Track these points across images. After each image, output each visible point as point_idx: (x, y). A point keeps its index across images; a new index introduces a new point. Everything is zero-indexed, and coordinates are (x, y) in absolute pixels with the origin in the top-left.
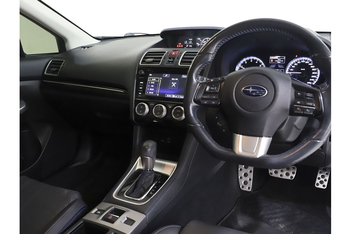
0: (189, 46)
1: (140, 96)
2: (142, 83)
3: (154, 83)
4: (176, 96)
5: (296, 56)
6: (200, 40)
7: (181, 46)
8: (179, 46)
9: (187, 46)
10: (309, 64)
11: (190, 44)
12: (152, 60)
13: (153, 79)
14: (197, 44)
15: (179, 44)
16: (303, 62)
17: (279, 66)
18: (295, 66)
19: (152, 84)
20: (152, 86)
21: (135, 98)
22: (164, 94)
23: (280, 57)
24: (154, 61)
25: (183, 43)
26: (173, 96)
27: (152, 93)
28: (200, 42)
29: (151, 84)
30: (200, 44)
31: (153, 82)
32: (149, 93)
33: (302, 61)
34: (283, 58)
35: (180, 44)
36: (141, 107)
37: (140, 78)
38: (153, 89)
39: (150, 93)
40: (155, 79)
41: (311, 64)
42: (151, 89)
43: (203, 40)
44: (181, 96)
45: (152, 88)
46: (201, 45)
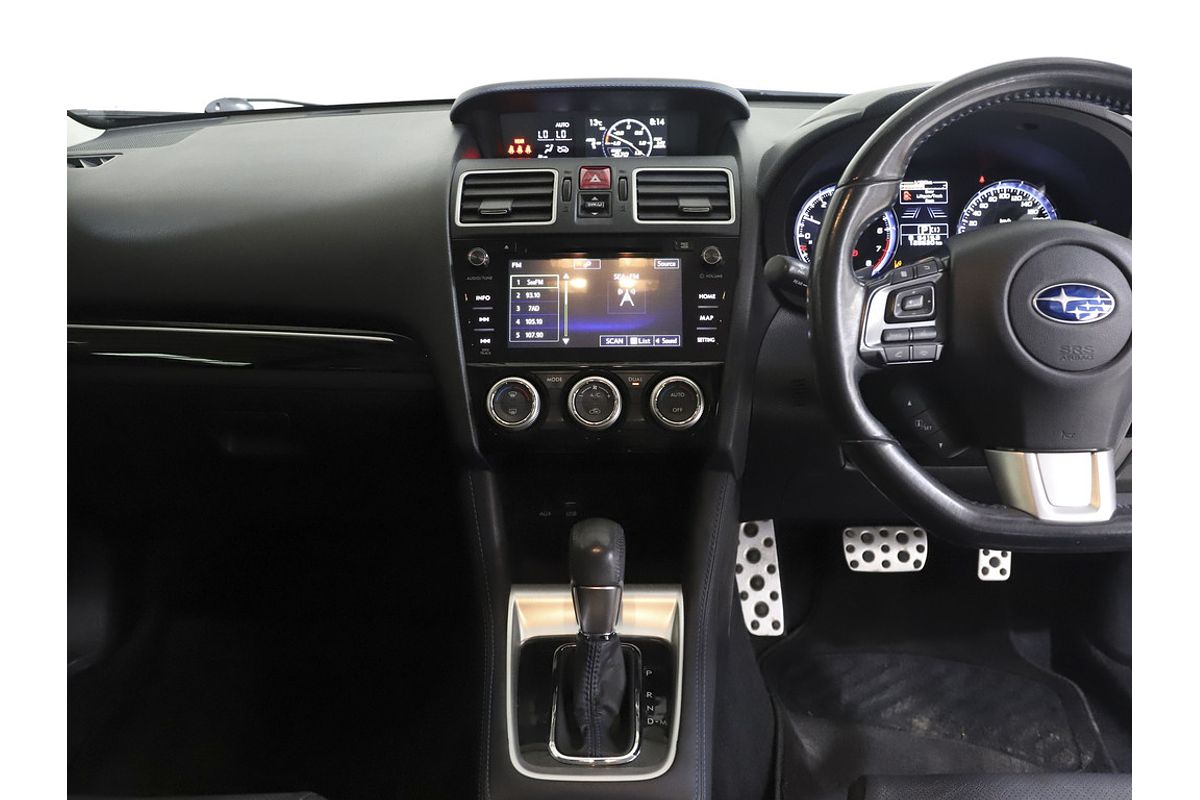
0: (555, 149)
1: (485, 352)
2: (487, 298)
3: (537, 295)
4: (646, 338)
5: (982, 180)
6: (598, 126)
7: (524, 149)
8: (515, 149)
9: (550, 150)
10: (1023, 205)
11: (562, 143)
12: (507, 205)
13: (530, 283)
14: (588, 140)
15: (517, 141)
16: (1005, 197)
17: (933, 214)
18: (982, 210)
19: (534, 302)
20: (535, 308)
21: (467, 361)
22: (595, 335)
23: (930, 183)
24: (515, 211)
25: (531, 140)
26: (634, 341)
27: (540, 335)
28: (599, 135)
29: (525, 303)
30: (599, 143)
31: (534, 291)
32: (523, 336)
33: (1001, 196)
34: (941, 185)
35: (522, 141)
36: (513, 396)
37: (474, 278)
38: (540, 321)
39: (529, 335)
40: (541, 282)
41: (1026, 204)
42: (529, 322)
43: (613, 127)
44: (667, 338)
45: (534, 315)
46: (606, 147)
